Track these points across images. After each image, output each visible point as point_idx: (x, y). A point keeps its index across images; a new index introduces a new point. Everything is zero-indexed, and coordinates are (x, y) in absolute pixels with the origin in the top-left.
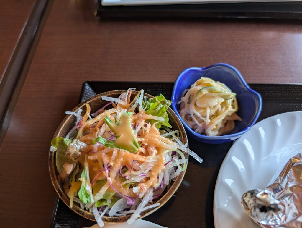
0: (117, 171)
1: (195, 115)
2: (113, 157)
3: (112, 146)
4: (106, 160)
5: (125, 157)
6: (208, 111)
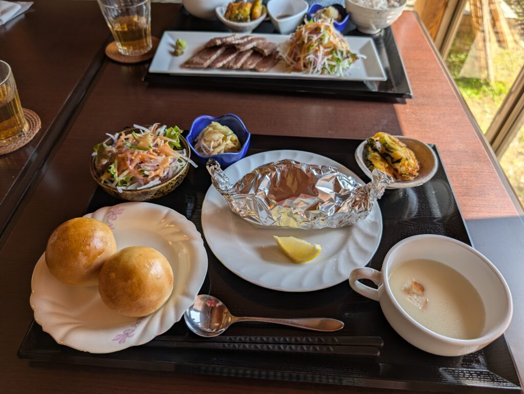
0: (136, 163)
1: (204, 147)
2: (134, 155)
3: (135, 149)
4: (129, 156)
5: (143, 156)
6: (212, 143)
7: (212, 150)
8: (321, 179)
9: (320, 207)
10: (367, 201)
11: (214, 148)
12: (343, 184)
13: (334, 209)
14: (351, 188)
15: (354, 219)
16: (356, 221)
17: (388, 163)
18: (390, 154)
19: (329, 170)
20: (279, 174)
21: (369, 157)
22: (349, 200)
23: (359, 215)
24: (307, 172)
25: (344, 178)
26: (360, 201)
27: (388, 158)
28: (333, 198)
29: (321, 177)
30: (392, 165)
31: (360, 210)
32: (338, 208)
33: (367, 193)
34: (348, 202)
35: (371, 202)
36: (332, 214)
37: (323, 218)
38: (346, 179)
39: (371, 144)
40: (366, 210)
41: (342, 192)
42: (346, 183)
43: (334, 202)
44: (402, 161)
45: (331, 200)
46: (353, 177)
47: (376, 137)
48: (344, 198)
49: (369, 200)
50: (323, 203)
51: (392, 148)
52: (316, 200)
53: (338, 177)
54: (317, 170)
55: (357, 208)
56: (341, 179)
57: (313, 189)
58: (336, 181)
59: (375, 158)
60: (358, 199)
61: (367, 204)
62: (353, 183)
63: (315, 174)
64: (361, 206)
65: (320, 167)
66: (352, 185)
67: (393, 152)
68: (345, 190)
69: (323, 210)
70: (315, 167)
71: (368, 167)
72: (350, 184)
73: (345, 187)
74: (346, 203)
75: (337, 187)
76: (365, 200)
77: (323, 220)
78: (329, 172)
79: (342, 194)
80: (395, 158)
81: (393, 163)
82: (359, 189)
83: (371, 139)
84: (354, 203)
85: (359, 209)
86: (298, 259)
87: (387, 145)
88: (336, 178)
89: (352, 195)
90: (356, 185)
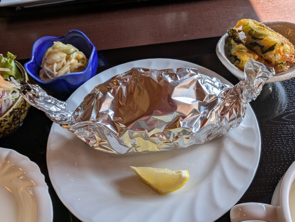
1: (48, 72)
6: (55, 65)
7: (56, 73)
8: (178, 86)
9: (181, 123)
10: (240, 106)
11: (58, 70)
12: (207, 88)
13: (200, 122)
14: (217, 92)
15: (225, 129)
16: (228, 131)
17: (257, 54)
18: (258, 42)
19: (187, 73)
20: (124, 88)
21: (233, 51)
22: (218, 108)
23: (231, 123)
24: (159, 81)
25: (208, 80)
26: (231, 106)
27: (257, 48)
28: (197, 108)
29: (178, 83)
30: (263, 55)
31: (232, 118)
32: (204, 120)
33: (238, 96)
34: (216, 110)
35: (244, 105)
36: (197, 130)
37: (187, 136)
38: (210, 82)
39: (233, 36)
40: (239, 116)
41: (207, 99)
42: (211, 87)
43: (199, 113)
44: (277, 48)
45: (195, 112)
46: (218, 78)
47: (238, 26)
48: (211, 106)
49: (241, 104)
50: (184, 117)
51: (261, 35)
52: (175, 114)
53: (199, 81)
54: (172, 75)
55: (227, 116)
56: (204, 83)
57: (169, 102)
58: (198, 86)
59: (240, 51)
60: (227, 105)
61: (240, 110)
62: (219, 84)
63: (170, 80)
64: (232, 113)
65: (175, 71)
66: (218, 88)
67: (262, 39)
68: (211, 96)
69: (186, 126)
70: (169, 72)
71: (233, 63)
72: (215, 86)
73: (210, 92)
74: (214, 113)
75: (200, 94)
76: (236, 104)
77: (188, 138)
78: (187, 76)
79: (208, 102)
80: (266, 45)
81: (264, 52)
82: (227, 91)
83: (233, 30)
84: (223, 110)
85: (229, 117)
86: (163, 190)
87: (254, 32)
88: (198, 82)
89: (219, 101)
90: (223, 87)
